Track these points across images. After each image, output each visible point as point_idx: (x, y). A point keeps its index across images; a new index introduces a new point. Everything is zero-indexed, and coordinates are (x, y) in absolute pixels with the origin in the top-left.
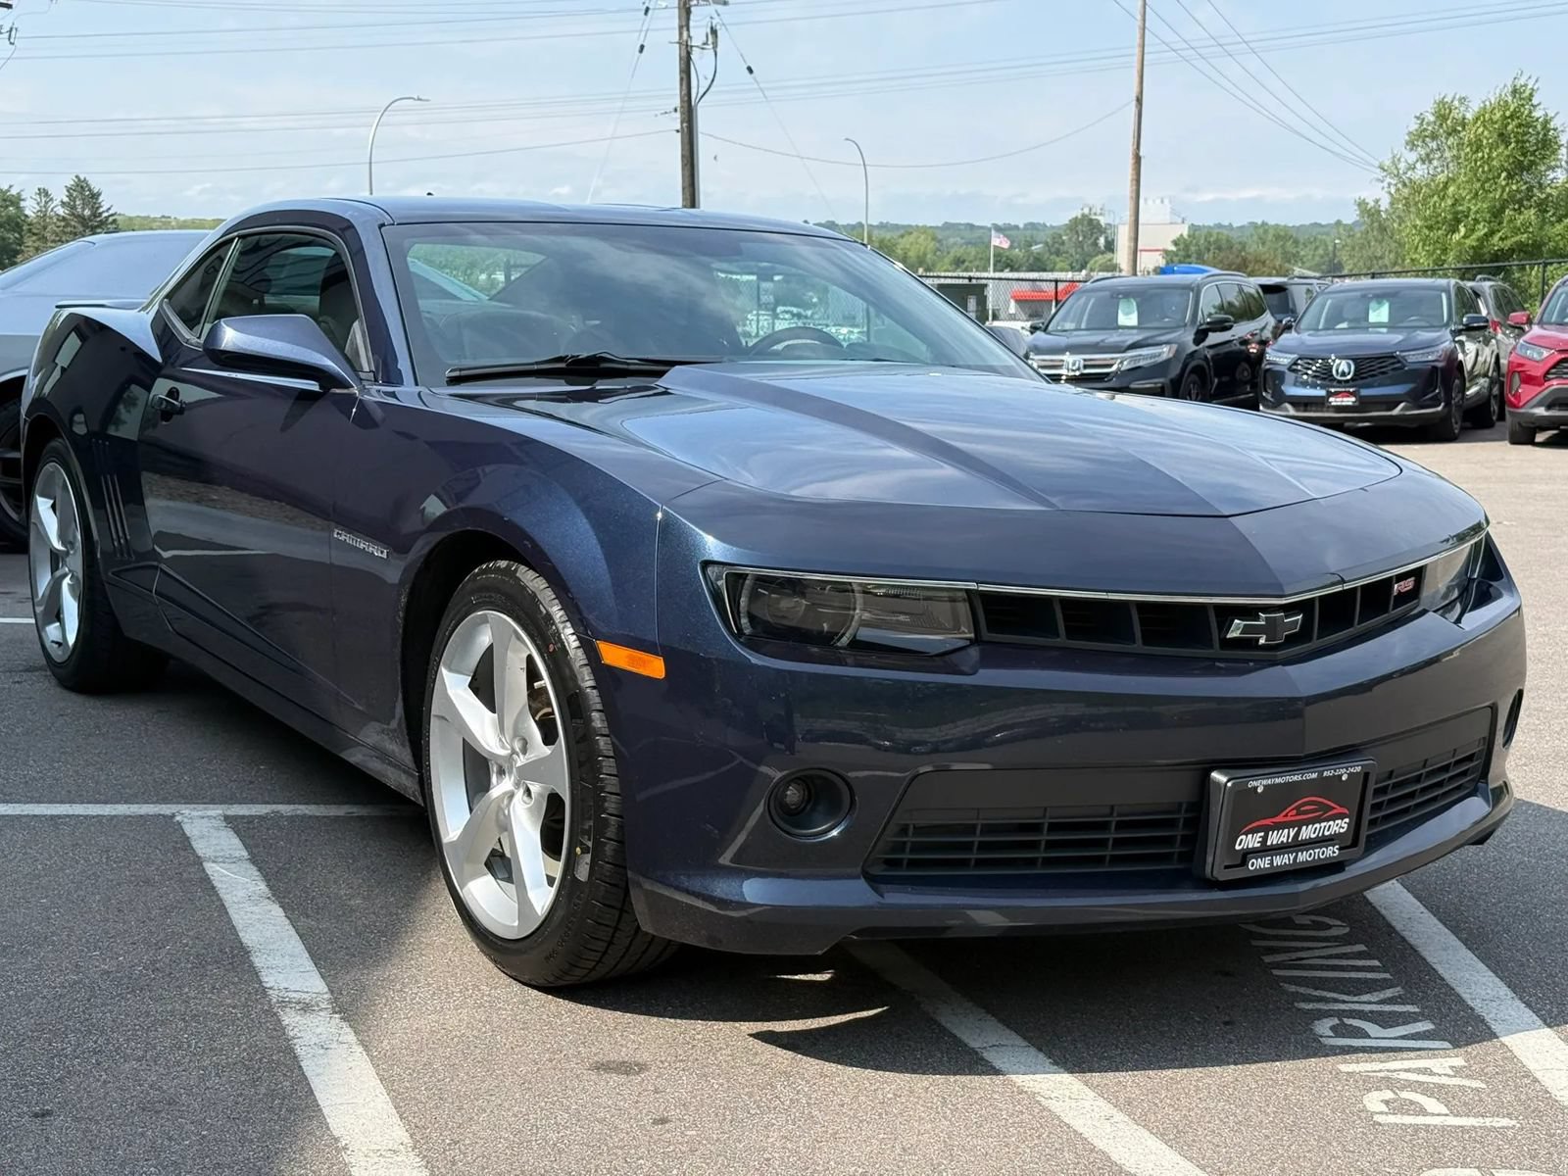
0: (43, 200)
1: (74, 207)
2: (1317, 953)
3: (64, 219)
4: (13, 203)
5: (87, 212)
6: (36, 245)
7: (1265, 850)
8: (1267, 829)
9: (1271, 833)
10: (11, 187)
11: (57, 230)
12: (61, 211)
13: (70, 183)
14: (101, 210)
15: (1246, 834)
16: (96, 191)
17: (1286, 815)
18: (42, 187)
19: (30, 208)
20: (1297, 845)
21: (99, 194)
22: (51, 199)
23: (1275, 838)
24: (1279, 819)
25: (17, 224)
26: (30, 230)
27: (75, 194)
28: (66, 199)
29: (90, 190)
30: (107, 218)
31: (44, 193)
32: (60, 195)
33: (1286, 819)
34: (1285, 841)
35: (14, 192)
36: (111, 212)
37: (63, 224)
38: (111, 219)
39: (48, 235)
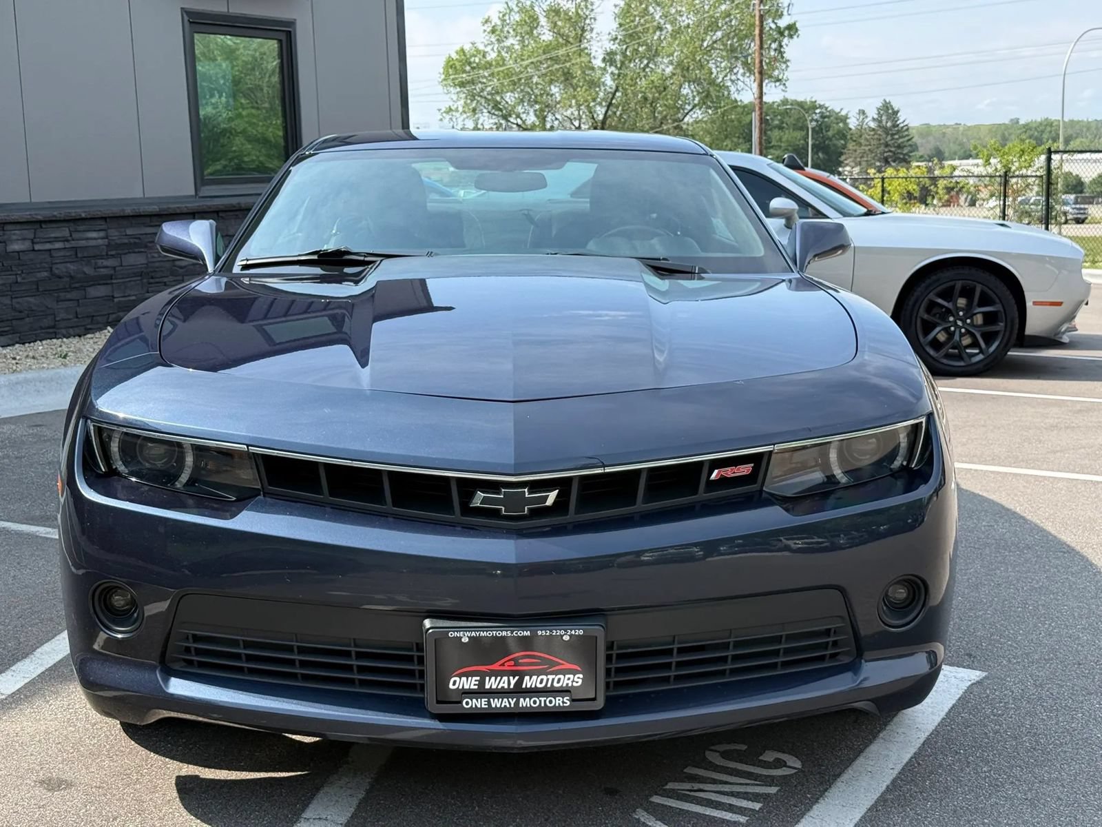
0: (862, 117)
1: (880, 122)
2: (727, 788)
3: (874, 130)
4: (842, 121)
5: (889, 124)
6: (854, 148)
7: (481, 692)
8: (483, 676)
9: (487, 678)
10: (841, 109)
11: (868, 137)
12: (873, 125)
13: (879, 105)
14: (898, 122)
15: (460, 676)
16: (896, 109)
17: (503, 665)
18: (861, 108)
19: (853, 123)
20: (519, 691)
21: (898, 112)
22: (867, 117)
23: (491, 683)
24: (496, 667)
25: (843, 134)
26: (851, 138)
27: (882, 112)
28: (876, 116)
29: (893, 109)
30: (902, 127)
31: (862, 112)
32: (872, 113)
33: (502, 668)
34: (506, 687)
35: (843, 113)
36: (905, 123)
37: (872, 133)
38: (905, 128)
39: (862, 141)
